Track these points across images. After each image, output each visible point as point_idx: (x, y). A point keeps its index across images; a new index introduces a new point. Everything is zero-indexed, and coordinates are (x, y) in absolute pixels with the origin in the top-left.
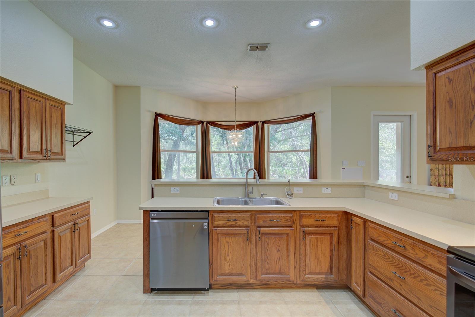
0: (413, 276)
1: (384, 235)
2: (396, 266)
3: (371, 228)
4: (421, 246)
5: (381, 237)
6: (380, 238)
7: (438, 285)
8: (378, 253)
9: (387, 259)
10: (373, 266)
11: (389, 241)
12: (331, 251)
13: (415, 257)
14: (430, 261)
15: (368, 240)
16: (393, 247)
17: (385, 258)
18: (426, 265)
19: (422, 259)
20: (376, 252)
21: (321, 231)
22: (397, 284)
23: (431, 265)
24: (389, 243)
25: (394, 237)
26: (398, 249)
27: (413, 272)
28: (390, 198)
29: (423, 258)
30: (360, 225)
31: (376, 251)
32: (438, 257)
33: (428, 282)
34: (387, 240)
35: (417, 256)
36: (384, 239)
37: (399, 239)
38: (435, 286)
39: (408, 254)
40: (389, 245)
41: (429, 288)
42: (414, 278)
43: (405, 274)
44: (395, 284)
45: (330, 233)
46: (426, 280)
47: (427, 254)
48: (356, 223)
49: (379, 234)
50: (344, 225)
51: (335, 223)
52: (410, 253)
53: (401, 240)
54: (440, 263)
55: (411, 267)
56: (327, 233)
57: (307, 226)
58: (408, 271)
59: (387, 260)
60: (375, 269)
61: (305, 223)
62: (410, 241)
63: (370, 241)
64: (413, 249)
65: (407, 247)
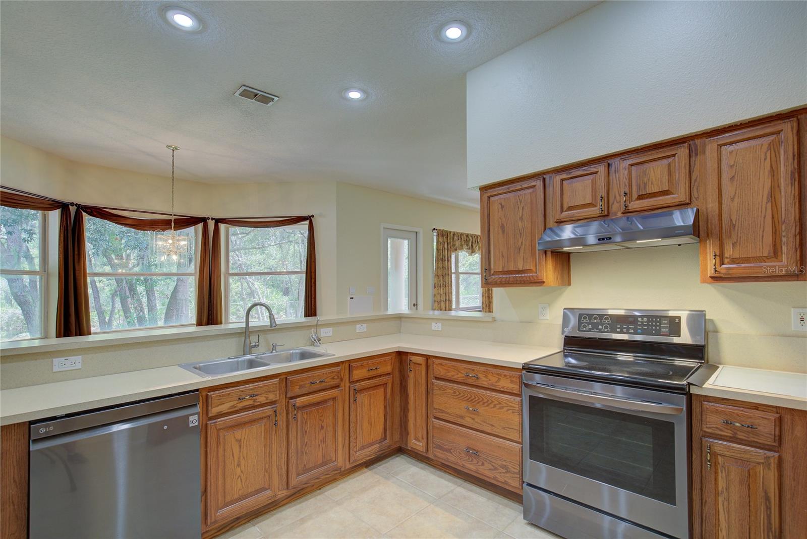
0: (486, 404)
1: (453, 370)
2: (468, 399)
3: (436, 364)
4: (494, 370)
5: (448, 372)
6: (448, 374)
7: (510, 404)
8: (446, 391)
9: (457, 395)
10: (439, 409)
11: (460, 375)
12: (385, 407)
13: (488, 383)
14: (505, 384)
15: (433, 380)
16: (464, 380)
17: (455, 394)
18: (498, 389)
19: (496, 384)
20: (444, 392)
21: (374, 383)
22: (468, 419)
23: (503, 388)
24: (459, 377)
25: (465, 368)
26: (470, 381)
27: (487, 400)
28: (433, 328)
29: (496, 382)
30: (421, 365)
31: (443, 390)
32: (510, 377)
33: (501, 405)
34: (458, 374)
35: (490, 382)
36: (453, 373)
37: (471, 369)
38: (507, 406)
39: (479, 383)
40: (460, 380)
41: (502, 410)
42: (487, 406)
43: (478, 405)
44: (468, 421)
45: (383, 385)
46: (500, 403)
47: (499, 377)
48: (415, 363)
49: (447, 370)
50: (397, 370)
51: (388, 369)
52: (483, 381)
53: (473, 370)
54: (512, 382)
55: (484, 395)
56: (381, 385)
57: (357, 381)
58: (481, 401)
59: (457, 397)
60: (443, 412)
61: (356, 377)
62: (483, 369)
63: (436, 381)
64: (486, 376)
65: (480, 376)
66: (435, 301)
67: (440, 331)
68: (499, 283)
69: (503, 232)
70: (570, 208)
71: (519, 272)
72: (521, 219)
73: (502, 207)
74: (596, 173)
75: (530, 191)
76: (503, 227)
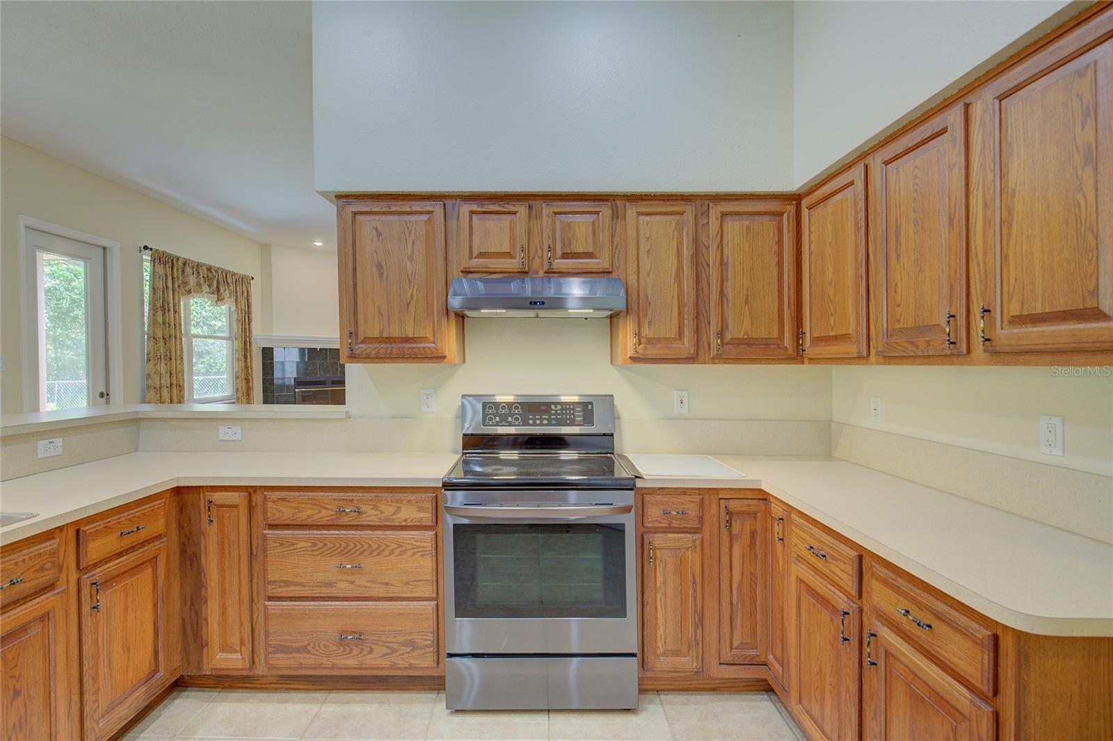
0: (376, 553)
1: (310, 506)
2: (341, 552)
3: (274, 502)
4: (388, 496)
5: (302, 511)
6: (301, 515)
7: (419, 544)
8: (298, 546)
9: (319, 549)
10: (281, 581)
11: (325, 512)
12: (155, 606)
13: (380, 519)
14: (409, 513)
15: (265, 532)
16: (333, 520)
17: (316, 548)
18: (397, 524)
19: (392, 517)
20: (292, 548)
21: (133, 561)
22: (342, 585)
23: (406, 520)
24: (324, 516)
25: (335, 500)
26: (345, 520)
27: (376, 546)
28: (222, 437)
29: (394, 514)
30: (236, 506)
31: (289, 546)
32: (417, 502)
33: (403, 548)
34: (320, 512)
35: (383, 515)
36: (310, 512)
37: (346, 500)
38: (413, 548)
39: (363, 520)
40: (325, 521)
41: (404, 556)
42: (378, 555)
43: (361, 557)
44: (343, 587)
45: (150, 560)
46: (400, 546)
47: (400, 505)
48: (219, 506)
49: (296, 508)
51: (159, 525)
52: (370, 516)
53: (352, 501)
54: (420, 509)
55: (371, 540)
56: (145, 562)
57: (96, 565)
58: (368, 549)
59: (318, 552)
60: (288, 583)
61: (94, 556)
62: (369, 496)
63: (270, 532)
64: (375, 508)
65: (364, 508)
66: (149, 387)
67: (240, 441)
68: (375, 356)
69: (381, 274)
70: (482, 255)
71: (407, 340)
72: (411, 258)
73: (379, 235)
74: (515, 213)
75: (425, 217)
76: (379, 267)
